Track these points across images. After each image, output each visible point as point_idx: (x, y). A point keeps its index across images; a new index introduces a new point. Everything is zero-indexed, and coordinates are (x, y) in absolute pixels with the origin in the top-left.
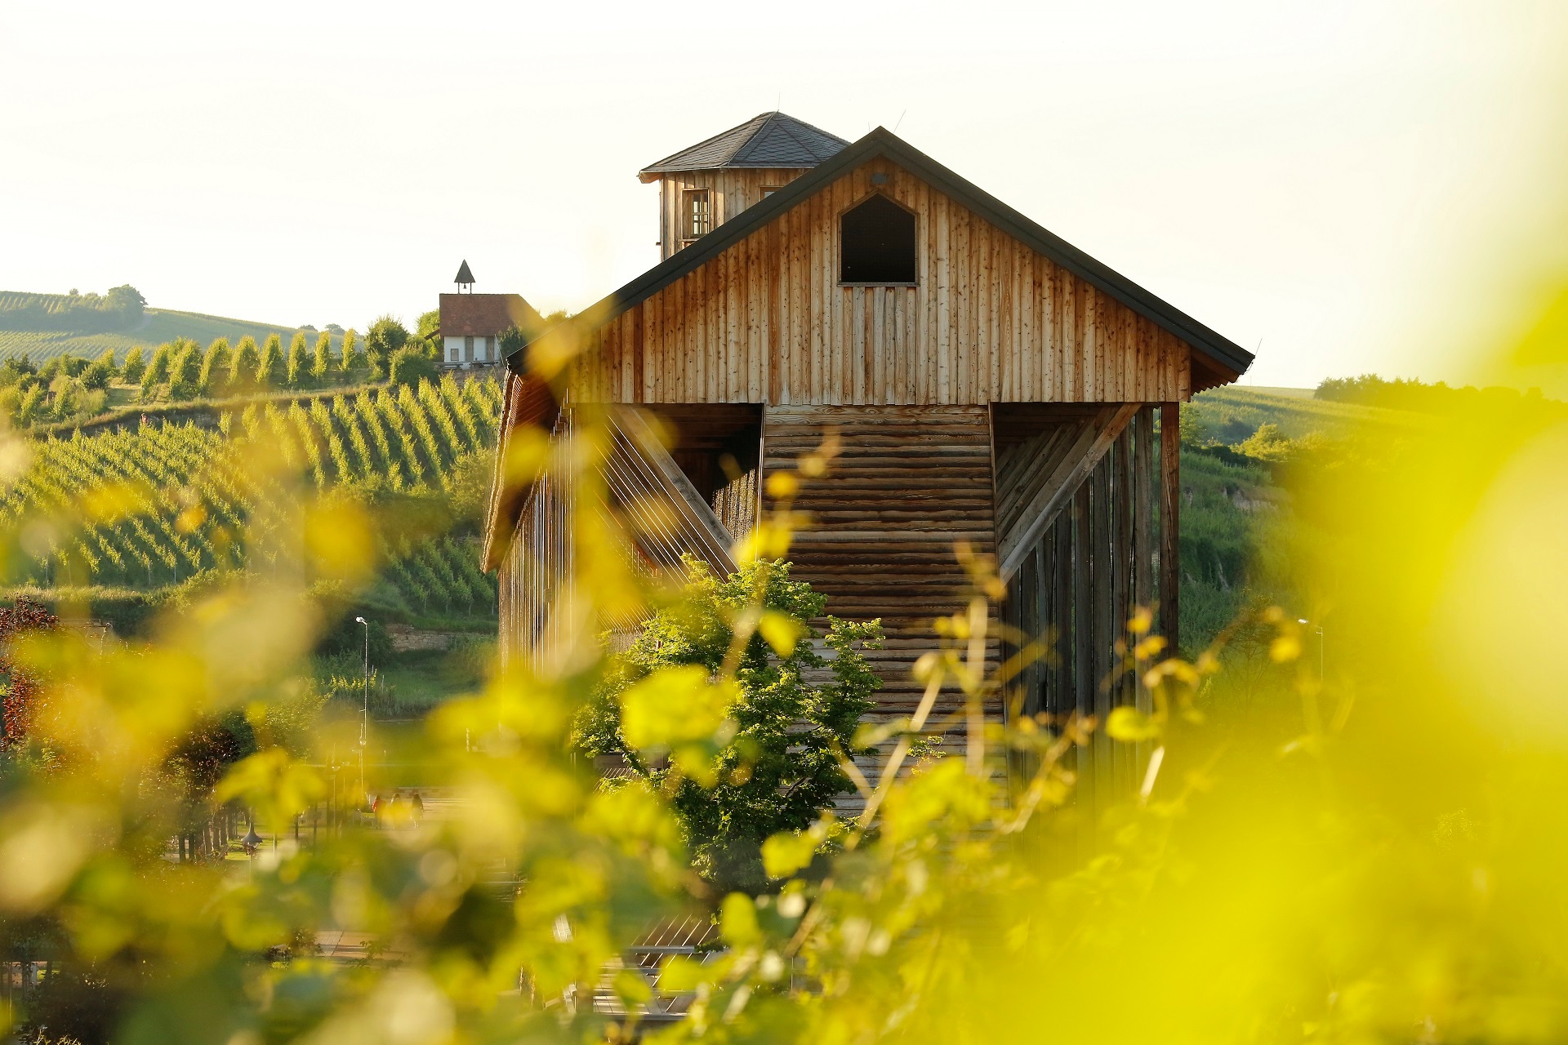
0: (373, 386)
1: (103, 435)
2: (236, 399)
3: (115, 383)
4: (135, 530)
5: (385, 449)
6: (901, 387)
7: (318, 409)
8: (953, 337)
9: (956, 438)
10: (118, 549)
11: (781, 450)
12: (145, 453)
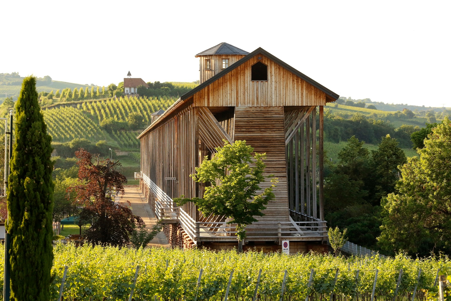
0: (110, 98)
1: (52, 109)
2: (81, 101)
3: (54, 98)
4: (60, 130)
5: (113, 112)
6: (264, 103)
7: (98, 103)
8: (276, 92)
9: (276, 113)
10: (57, 134)
11: (239, 116)
12: (62, 113)
